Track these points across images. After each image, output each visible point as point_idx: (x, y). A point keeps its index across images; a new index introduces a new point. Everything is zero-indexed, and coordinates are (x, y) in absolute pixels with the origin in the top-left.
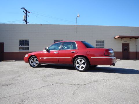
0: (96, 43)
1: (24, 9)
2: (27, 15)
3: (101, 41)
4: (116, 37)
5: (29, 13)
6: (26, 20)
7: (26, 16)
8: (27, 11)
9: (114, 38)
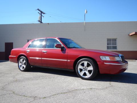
0: (108, 41)
1: (38, 10)
2: (41, 15)
3: (113, 39)
4: (130, 34)
5: (44, 13)
6: (41, 21)
7: (41, 17)
8: (41, 12)
9: (129, 35)
